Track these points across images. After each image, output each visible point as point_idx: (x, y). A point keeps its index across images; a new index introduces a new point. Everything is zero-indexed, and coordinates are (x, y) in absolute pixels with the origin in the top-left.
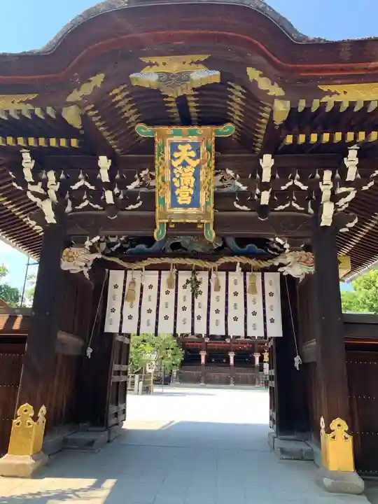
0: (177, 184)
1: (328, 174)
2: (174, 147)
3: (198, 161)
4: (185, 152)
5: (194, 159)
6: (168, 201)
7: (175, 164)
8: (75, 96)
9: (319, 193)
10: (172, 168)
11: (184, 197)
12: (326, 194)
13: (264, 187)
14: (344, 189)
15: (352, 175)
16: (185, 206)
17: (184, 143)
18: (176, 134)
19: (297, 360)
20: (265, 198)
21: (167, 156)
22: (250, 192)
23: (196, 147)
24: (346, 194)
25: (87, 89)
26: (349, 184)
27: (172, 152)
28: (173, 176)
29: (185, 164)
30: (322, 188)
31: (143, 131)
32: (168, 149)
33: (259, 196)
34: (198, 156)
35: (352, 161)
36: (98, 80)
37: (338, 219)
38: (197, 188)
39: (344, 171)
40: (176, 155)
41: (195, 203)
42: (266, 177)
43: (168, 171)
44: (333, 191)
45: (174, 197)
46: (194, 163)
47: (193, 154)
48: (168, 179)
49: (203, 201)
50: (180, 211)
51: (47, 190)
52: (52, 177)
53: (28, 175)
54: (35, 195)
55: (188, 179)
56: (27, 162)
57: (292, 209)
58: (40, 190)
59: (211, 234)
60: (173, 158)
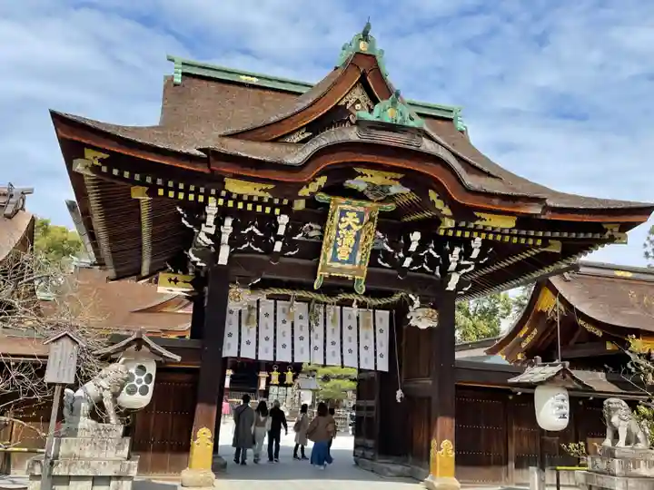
0: (339, 243)
1: (457, 251)
2: (343, 213)
3: (360, 227)
4: (351, 219)
5: (358, 225)
6: (330, 255)
7: (341, 226)
8: (306, 191)
9: (448, 263)
10: (338, 229)
11: (343, 254)
12: (453, 266)
13: (410, 254)
14: (466, 263)
15: (475, 254)
16: (342, 262)
17: (352, 211)
18: (347, 203)
19: (399, 393)
20: (407, 262)
21: (336, 220)
22: (394, 253)
23: (361, 216)
24: (467, 266)
25: (314, 188)
26: (472, 260)
27: (341, 217)
28: (338, 235)
29: (349, 228)
30: (451, 259)
31: (321, 198)
32: (337, 214)
33: (404, 259)
34: (361, 223)
35: (477, 243)
36: (322, 182)
37: (460, 285)
38: (355, 249)
40: (343, 219)
41: (351, 260)
42: (413, 247)
43: (334, 232)
44: (458, 262)
45: (335, 253)
46: (356, 228)
47: (357, 221)
48: (333, 237)
49: (358, 260)
50: (338, 265)
51: (218, 233)
52: (228, 222)
53: (210, 220)
54: (208, 235)
55: (349, 240)
56: (212, 209)
57: (423, 270)
58: (212, 231)
59: (361, 288)
60: (340, 221)
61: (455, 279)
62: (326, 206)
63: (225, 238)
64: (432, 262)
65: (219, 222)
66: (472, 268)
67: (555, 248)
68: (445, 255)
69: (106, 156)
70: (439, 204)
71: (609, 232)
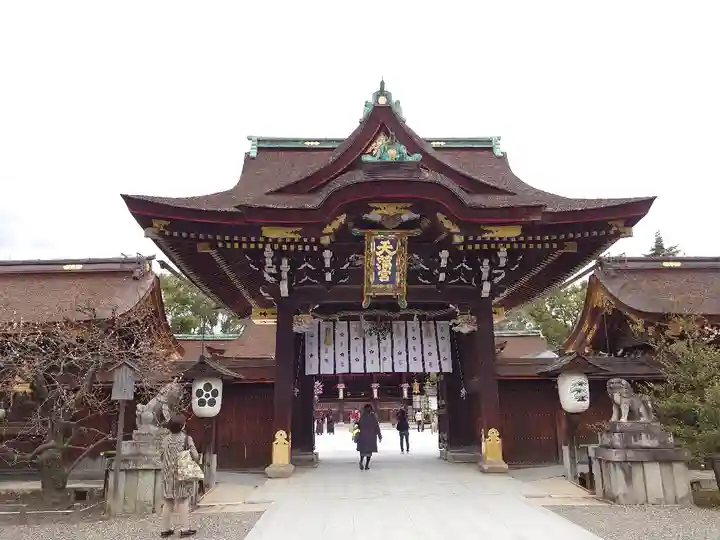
0: (379, 268)
1: (486, 262)
2: (378, 242)
3: (394, 252)
4: (385, 246)
5: (392, 250)
6: (372, 280)
7: (378, 254)
8: (329, 229)
9: (480, 273)
10: (376, 256)
11: (384, 276)
12: (485, 275)
13: (442, 270)
14: (496, 272)
15: (503, 263)
16: (384, 283)
17: (385, 240)
18: (380, 234)
19: (463, 391)
20: (442, 277)
21: (373, 249)
22: (431, 271)
23: (393, 243)
24: (499, 275)
25: (336, 225)
26: (501, 268)
27: (377, 245)
28: (376, 261)
29: (385, 254)
30: (482, 270)
31: (357, 232)
32: (373, 244)
33: (438, 275)
34: (395, 249)
35: (502, 253)
36: (342, 219)
37: (494, 292)
38: (394, 270)
39: (498, 259)
40: (379, 248)
41: (392, 281)
42: (444, 263)
43: (373, 259)
44: (490, 272)
45: (377, 277)
46: (392, 253)
47: (391, 247)
48: (373, 264)
49: (398, 280)
50: (382, 286)
51: (280, 271)
52: (285, 262)
53: (269, 262)
54: (271, 275)
55: (388, 264)
56: (268, 253)
57: (461, 282)
58: (274, 271)
59: (404, 303)
60: (376, 250)
61: (487, 287)
62: (362, 238)
63: (285, 275)
64: (468, 275)
65: (277, 263)
66: (503, 275)
67: (572, 248)
68: (477, 267)
69: (167, 223)
70: (447, 224)
71: (615, 228)
